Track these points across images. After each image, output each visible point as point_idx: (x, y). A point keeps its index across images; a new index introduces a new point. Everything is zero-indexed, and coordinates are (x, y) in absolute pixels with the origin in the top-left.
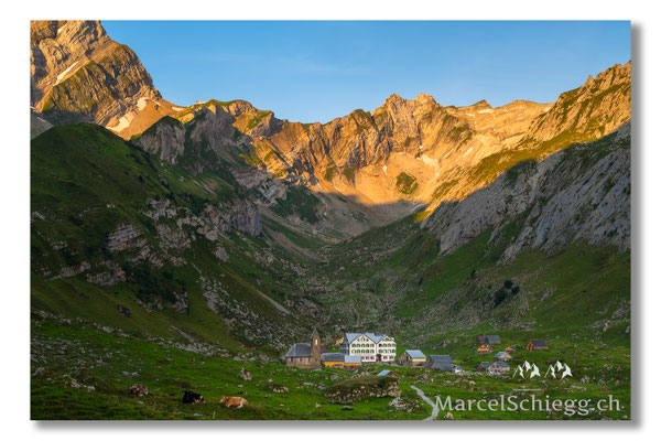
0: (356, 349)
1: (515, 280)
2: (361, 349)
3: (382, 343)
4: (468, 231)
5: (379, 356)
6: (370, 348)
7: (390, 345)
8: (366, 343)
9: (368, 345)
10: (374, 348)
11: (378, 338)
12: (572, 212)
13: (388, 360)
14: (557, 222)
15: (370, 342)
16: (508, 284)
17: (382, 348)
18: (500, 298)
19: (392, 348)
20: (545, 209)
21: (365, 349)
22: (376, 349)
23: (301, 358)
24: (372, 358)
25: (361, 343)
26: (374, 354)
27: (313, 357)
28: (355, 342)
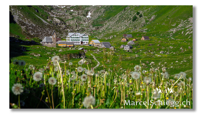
0: (73, 39)
1: (141, 12)
2: (74, 39)
3: (83, 37)
5: (82, 42)
6: (78, 39)
7: (86, 38)
8: (76, 37)
9: (77, 38)
10: (80, 39)
11: (81, 35)
13: (86, 43)
15: (78, 36)
16: (138, 13)
17: (83, 39)
18: (135, 19)
19: (87, 39)
21: (76, 39)
22: (81, 39)
23: (48, 42)
24: (79, 43)
25: (74, 37)
26: (80, 41)
27: (53, 42)
28: (73, 36)
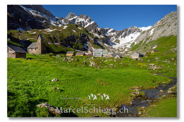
0: (95, 53)
3: (103, 51)
4: (140, 40)
5: (102, 56)
6: (100, 53)
7: (105, 52)
8: (98, 51)
9: (99, 52)
10: (101, 53)
12: (161, 32)
13: (105, 56)
14: (157, 35)
15: (100, 51)
17: (103, 53)
18: (145, 48)
19: (106, 53)
20: (154, 34)
21: (98, 53)
23: (32, 48)
24: (100, 56)
25: (97, 51)
26: (101, 55)
27: (37, 48)
28: (95, 51)
